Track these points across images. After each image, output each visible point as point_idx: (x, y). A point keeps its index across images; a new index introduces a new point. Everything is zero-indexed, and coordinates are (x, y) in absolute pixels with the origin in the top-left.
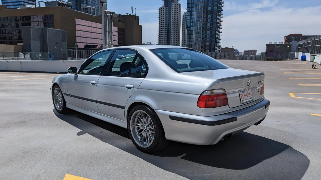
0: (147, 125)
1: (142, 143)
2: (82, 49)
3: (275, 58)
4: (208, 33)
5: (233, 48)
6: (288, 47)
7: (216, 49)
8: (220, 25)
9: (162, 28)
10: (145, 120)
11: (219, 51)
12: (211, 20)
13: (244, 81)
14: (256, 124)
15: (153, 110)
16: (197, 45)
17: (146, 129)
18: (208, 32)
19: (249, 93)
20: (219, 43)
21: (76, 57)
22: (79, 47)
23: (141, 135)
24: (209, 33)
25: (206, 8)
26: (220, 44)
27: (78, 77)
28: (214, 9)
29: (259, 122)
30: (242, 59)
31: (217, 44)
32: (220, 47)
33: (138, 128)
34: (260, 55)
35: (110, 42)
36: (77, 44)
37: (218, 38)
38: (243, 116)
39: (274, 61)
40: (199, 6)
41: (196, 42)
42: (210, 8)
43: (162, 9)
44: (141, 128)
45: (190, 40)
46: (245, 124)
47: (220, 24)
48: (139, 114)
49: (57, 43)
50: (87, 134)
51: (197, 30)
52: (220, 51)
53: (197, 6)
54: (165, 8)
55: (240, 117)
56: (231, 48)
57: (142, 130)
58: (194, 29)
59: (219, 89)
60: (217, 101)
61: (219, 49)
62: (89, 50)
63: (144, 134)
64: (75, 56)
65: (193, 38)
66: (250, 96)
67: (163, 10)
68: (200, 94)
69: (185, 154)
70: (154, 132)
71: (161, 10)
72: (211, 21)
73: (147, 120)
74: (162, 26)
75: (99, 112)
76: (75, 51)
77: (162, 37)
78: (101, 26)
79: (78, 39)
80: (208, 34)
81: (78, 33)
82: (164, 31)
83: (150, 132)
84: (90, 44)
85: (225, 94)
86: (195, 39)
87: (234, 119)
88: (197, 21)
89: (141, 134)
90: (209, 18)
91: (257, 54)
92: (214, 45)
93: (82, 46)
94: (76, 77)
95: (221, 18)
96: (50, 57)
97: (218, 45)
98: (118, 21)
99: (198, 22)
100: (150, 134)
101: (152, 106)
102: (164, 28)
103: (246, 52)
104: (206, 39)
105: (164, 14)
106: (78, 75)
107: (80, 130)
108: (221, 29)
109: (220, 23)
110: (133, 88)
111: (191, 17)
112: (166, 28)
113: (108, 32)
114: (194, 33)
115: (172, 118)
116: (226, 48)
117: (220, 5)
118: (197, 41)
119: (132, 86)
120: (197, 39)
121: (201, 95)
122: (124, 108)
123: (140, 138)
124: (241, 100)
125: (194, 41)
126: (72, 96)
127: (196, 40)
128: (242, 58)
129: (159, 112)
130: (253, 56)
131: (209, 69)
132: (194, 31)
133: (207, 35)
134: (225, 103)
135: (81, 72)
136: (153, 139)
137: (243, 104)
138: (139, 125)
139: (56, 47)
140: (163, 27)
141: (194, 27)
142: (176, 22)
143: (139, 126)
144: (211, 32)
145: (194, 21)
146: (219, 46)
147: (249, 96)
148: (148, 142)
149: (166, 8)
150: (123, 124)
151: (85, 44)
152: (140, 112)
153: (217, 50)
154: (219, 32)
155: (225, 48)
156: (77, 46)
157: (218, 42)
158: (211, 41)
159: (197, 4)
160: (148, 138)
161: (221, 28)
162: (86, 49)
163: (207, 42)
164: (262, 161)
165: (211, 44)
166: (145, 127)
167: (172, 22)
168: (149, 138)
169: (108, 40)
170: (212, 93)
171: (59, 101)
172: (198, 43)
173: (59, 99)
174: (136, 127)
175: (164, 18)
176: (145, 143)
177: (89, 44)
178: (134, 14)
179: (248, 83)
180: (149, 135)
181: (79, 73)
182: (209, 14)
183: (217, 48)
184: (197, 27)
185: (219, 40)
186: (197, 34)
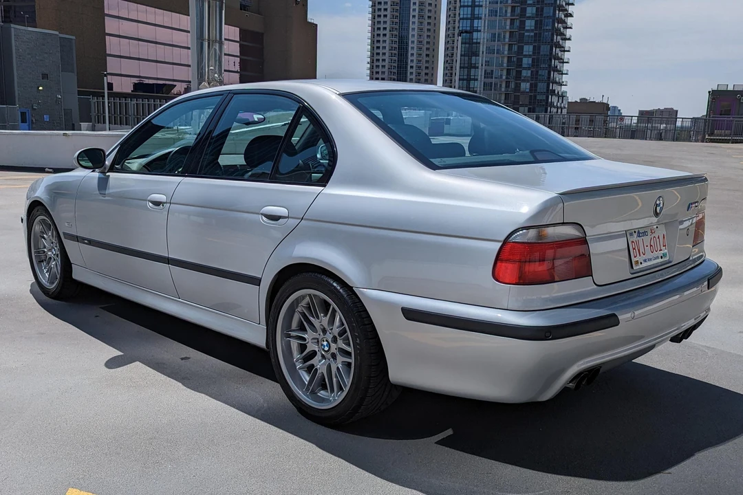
0: (329, 337)
1: (313, 393)
2: (125, 98)
3: (736, 135)
4: (527, 53)
5: (605, 101)
7: (552, 105)
8: (566, 28)
9: (382, 32)
10: (325, 320)
11: (559, 111)
12: (537, 9)
13: (639, 201)
14: (677, 339)
15: (349, 289)
16: (491, 90)
17: (326, 349)
18: (528, 49)
19: (658, 240)
20: (561, 84)
21: (104, 122)
22: (116, 89)
23: (310, 369)
24: (531, 53)
26: (564, 88)
27: (111, 181)
29: (687, 334)
30: (633, 137)
31: (556, 87)
32: (562, 96)
33: (303, 347)
34: (688, 124)
35: (216, 75)
36: (110, 79)
37: (558, 67)
38: (636, 313)
39: (733, 143)
41: (489, 80)
44: (311, 347)
45: (469, 75)
46: (641, 337)
47: (565, 25)
48: (304, 303)
49: (45, 76)
50: (138, 363)
51: (493, 43)
52: (565, 111)
55: (629, 315)
56: (598, 100)
57: (313, 354)
58: (482, 37)
59: (563, 224)
60: (558, 263)
61: (559, 105)
62: (148, 98)
63: (319, 364)
64: (104, 117)
65: (478, 68)
66: (661, 250)
68: (503, 238)
69: (449, 432)
70: (352, 361)
72: (537, 15)
73: (332, 322)
74: (382, 26)
75: (177, 294)
76: (104, 103)
77: (381, 63)
78: (185, 21)
79: (112, 65)
80: (526, 56)
81: (112, 45)
82: (387, 43)
83: (340, 359)
84: (151, 82)
85: (583, 241)
86: (485, 71)
87: (611, 321)
88: (493, 13)
89: (312, 366)
90: (530, 5)
91: (679, 123)
92: (545, 91)
93: (124, 86)
94: (103, 183)
95: (569, 4)
96: (24, 121)
97: (556, 92)
98: (241, 9)
99: (496, 15)
100: (340, 366)
101: (346, 276)
102: (387, 32)
103: (645, 116)
104: (519, 73)
106: (109, 176)
107: (116, 353)
108: (569, 39)
109: (564, 22)
110: (288, 217)
112: (395, 33)
113: (209, 40)
114: (481, 53)
115: (411, 314)
116: (583, 101)
118: (492, 78)
119: (282, 211)
120: (492, 71)
121: (505, 242)
122: (256, 281)
123: (306, 378)
124: (634, 260)
125: (481, 75)
126: (91, 242)
127: (488, 75)
128: (632, 133)
129: (370, 295)
130: (666, 127)
131: (533, 160)
132: (483, 45)
133: (522, 59)
134: (583, 268)
135: (119, 164)
136: (348, 382)
137: (637, 275)
138: (306, 336)
139: (41, 88)
140: (385, 29)
141: (484, 33)
142: (427, 14)
143: (304, 339)
144: (536, 50)
145: (484, 12)
146: (560, 93)
147: (659, 249)
148: (332, 390)
150: (255, 335)
151: (135, 80)
152: (310, 295)
153: (554, 107)
154: (561, 51)
155: (579, 101)
156: (110, 86)
157: (556, 83)
158: (535, 75)
160: (334, 379)
161: (568, 37)
162: (137, 97)
163: (524, 81)
164: (692, 455)
165: (536, 86)
166: (325, 343)
167: (412, 13)
168: (336, 377)
169: (208, 67)
170: (540, 236)
171: (50, 258)
172: (496, 84)
173: (50, 250)
174: (295, 344)
176: (322, 393)
177: (146, 81)
179: (657, 205)
180: (338, 368)
181: (112, 169)
183: (555, 99)
184: (493, 31)
185: (562, 74)
186: (491, 55)
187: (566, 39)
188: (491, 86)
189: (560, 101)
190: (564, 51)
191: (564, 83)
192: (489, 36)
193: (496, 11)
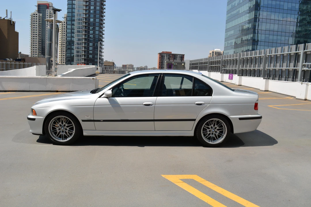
5: (113, 62)
6: (183, 64)
8: (103, 38)
11: (102, 64)
12: (93, 32)
16: (79, 57)
18: (91, 44)
24: (92, 46)
25: (87, 19)
26: (103, 57)
28: (96, 21)
32: (102, 60)
37: (101, 50)
40: (80, 16)
41: (78, 54)
42: (92, 20)
43: (34, 14)
45: (71, 52)
51: (79, 42)
53: (78, 16)
54: (38, 14)
56: (111, 61)
58: (75, 39)
61: (102, 62)
65: (74, 50)
67: (35, 16)
71: (33, 16)
80: (91, 46)
88: (79, 32)
90: (91, 30)
95: (103, 31)
97: (101, 58)
102: (37, 36)
103: (124, 66)
104: (88, 52)
105: (37, 20)
109: (102, 36)
111: (71, 27)
112: (40, 36)
114: (75, 45)
117: (102, 18)
120: (79, 51)
125: (75, 52)
127: (78, 52)
132: (76, 42)
133: (89, 47)
140: (36, 34)
144: (94, 45)
145: (75, 31)
149: (40, 14)
153: (100, 63)
158: (94, 53)
159: (78, 14)
163: (90, 54)
165: (94, 56)
172: (81, 55)
175: (37, 24)
178: (8, 18)
182: (91, 26)
183: (100, 61)
184: (79, 38)
185: (102, 53)
186: (79, 46)
187: (103, 42)
188: (79, 56)
190: (102, 45)
192: (78, 39)
193: (80, 31)
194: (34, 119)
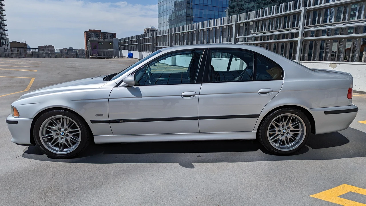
6: (110, 44)
11: (7, 46)
20: (5, 35)
30: (38, 57)
32: (7, 40)
52: (9, 47)
61: (6, 44)
91: (56, 51)
97: (4, 38)
116: (14, 42)
128: (38, 55)
130: (51, 53)
146: (6, 39)
153: (4, 45)
183: (4, 41)
185: (5, 30)
189: (6, 42)
191: (7, 34)
194: (16, 123)
